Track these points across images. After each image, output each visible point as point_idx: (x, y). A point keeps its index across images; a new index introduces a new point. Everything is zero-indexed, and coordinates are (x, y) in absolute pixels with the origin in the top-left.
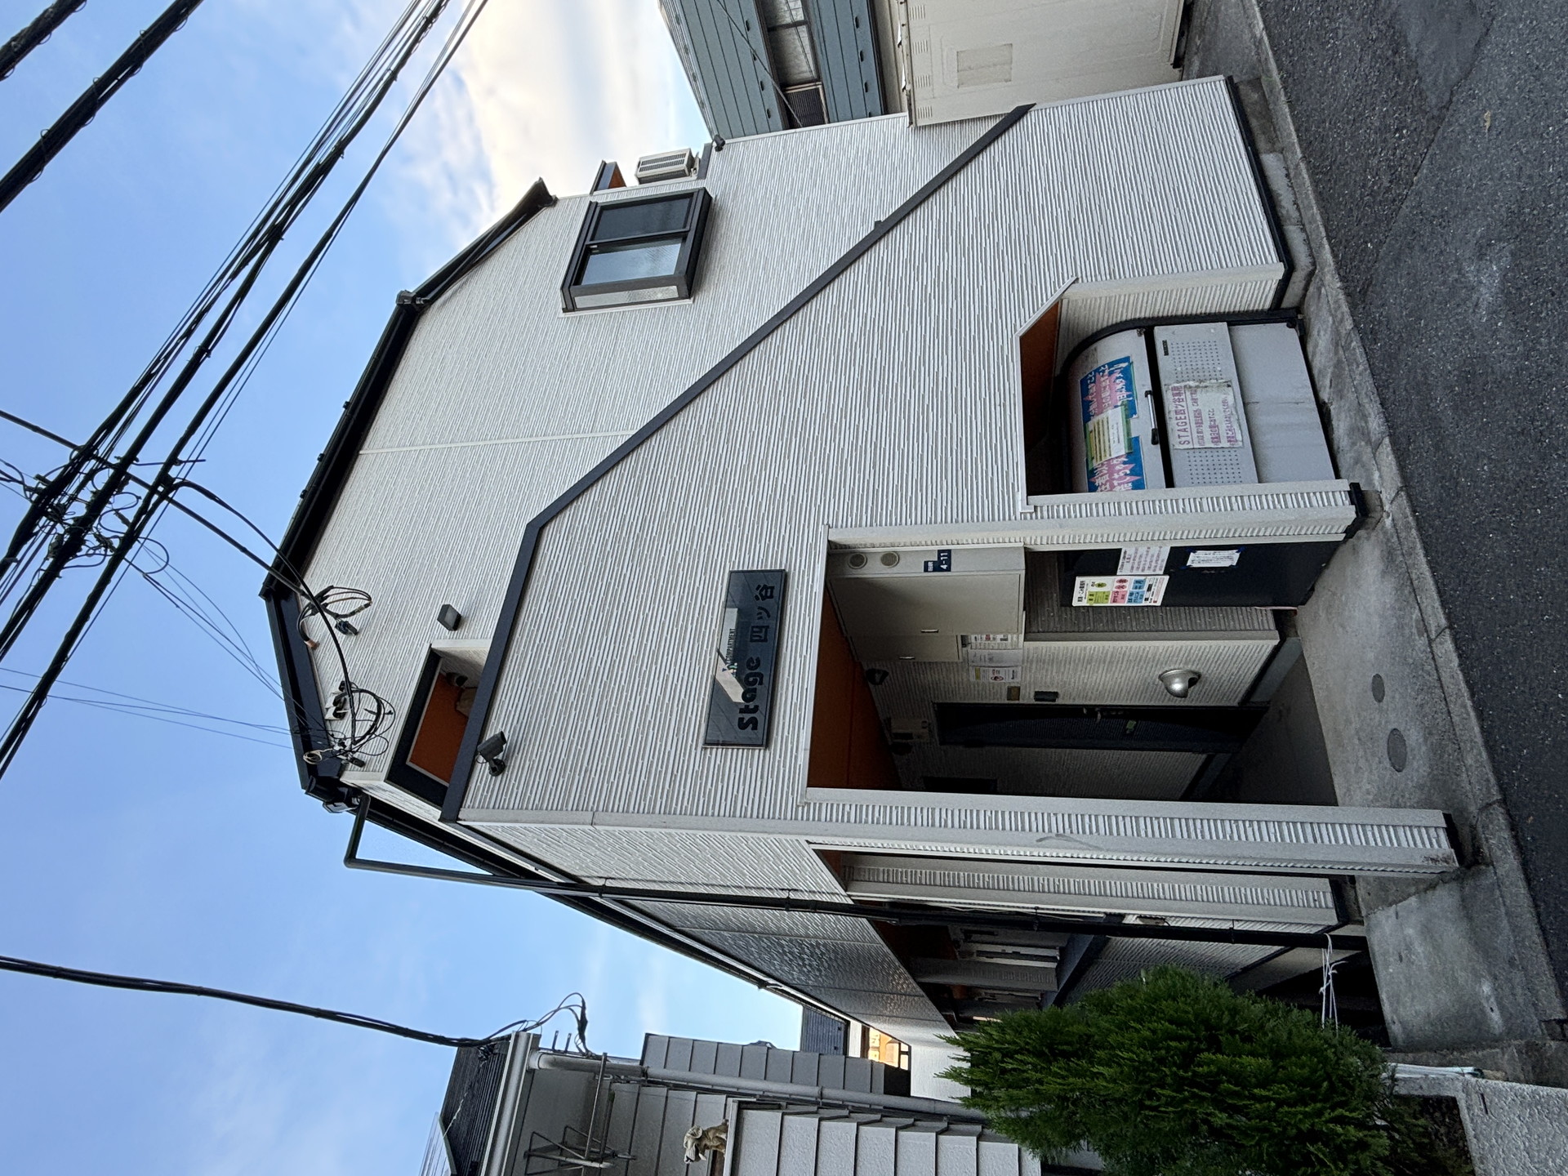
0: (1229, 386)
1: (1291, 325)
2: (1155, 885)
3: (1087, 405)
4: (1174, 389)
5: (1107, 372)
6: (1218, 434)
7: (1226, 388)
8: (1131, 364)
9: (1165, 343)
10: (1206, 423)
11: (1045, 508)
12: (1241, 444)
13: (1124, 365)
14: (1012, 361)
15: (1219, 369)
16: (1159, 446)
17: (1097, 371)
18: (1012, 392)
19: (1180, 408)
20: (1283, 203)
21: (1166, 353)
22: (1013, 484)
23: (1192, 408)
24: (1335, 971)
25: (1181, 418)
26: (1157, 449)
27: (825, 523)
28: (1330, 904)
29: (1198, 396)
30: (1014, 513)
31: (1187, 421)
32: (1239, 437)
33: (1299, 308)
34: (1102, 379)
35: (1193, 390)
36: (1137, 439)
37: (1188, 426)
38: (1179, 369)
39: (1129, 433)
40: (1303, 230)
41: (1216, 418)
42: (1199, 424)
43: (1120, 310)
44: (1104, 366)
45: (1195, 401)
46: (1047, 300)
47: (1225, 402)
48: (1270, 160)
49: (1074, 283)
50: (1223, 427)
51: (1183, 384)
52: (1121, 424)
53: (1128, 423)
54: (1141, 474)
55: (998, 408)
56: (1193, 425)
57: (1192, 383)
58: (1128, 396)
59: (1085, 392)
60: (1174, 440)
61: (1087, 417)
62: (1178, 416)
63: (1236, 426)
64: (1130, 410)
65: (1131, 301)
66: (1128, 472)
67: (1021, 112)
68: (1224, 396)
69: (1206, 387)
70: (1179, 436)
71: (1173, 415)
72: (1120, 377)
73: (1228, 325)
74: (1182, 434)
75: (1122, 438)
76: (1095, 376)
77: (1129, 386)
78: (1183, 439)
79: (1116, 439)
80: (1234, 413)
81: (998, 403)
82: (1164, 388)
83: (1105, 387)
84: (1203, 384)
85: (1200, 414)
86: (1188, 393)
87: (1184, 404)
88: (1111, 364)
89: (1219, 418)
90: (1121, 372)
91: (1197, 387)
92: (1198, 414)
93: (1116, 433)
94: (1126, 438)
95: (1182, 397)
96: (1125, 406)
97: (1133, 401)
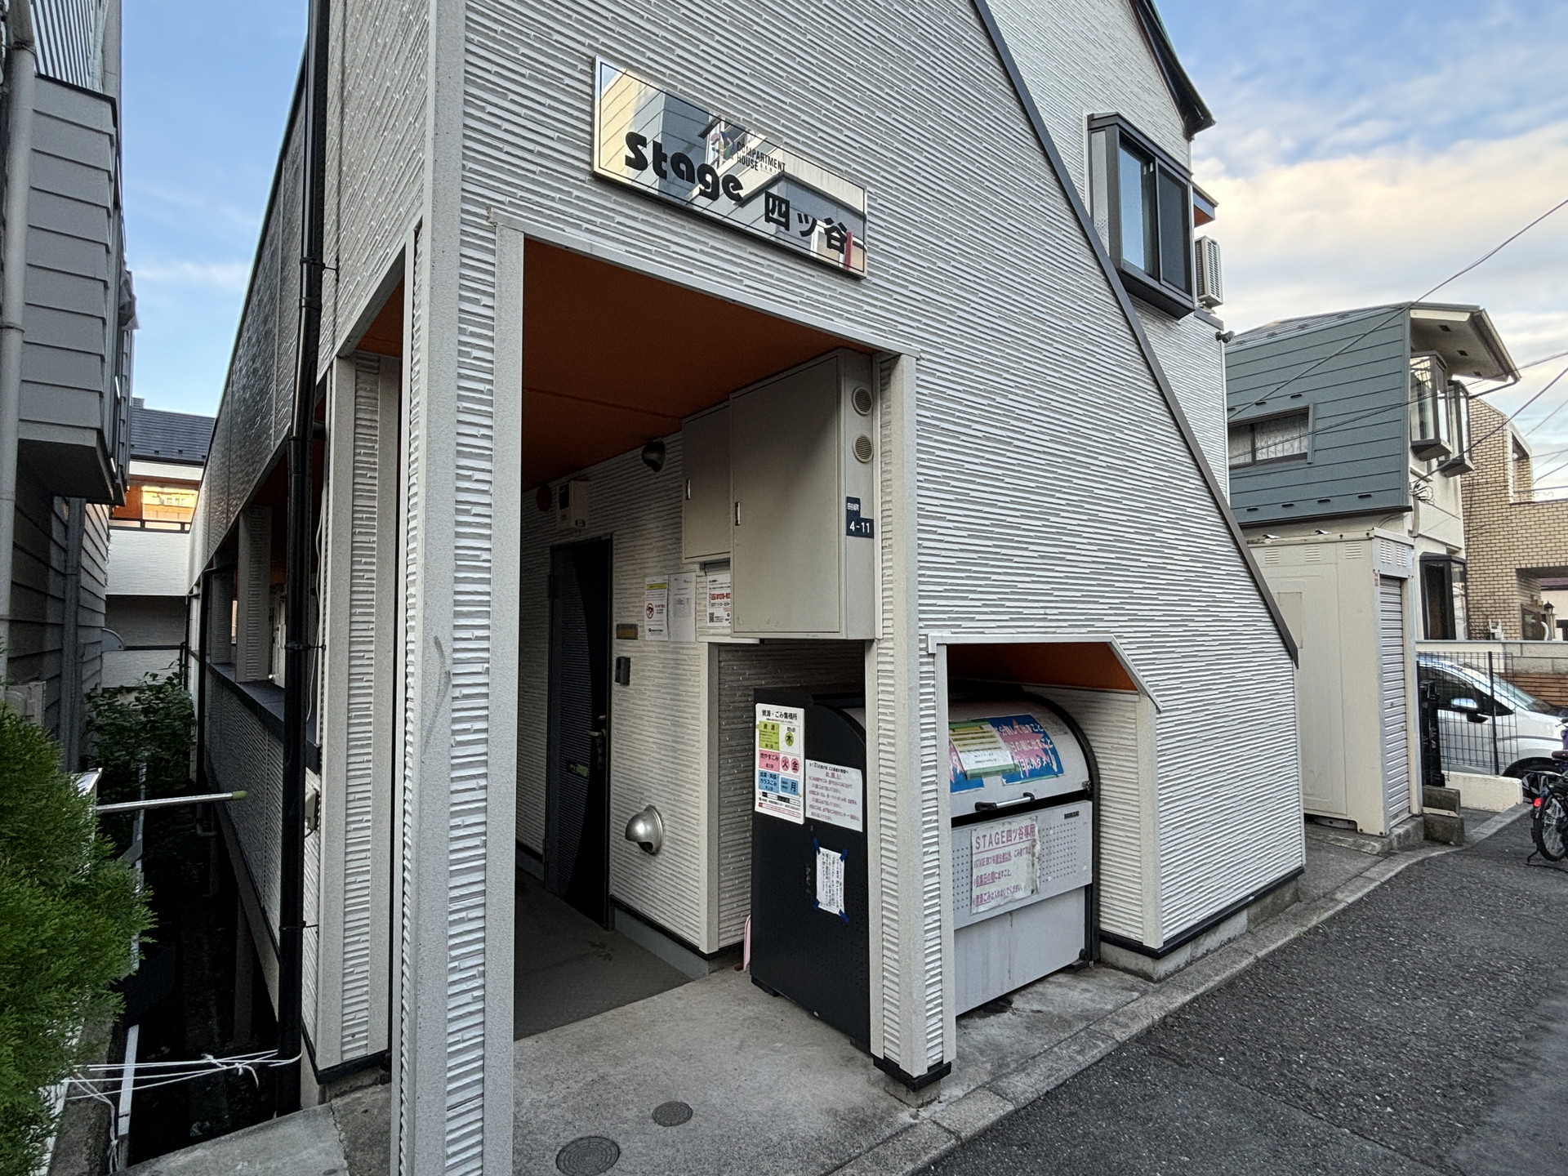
0: (1033, 892)
1: (1083, 955)
3: (1008, 722)
4: (1033, 827)
5: (1046, 746)
6: (986, 884)
7: (1031, 888)
8: (1057, 774)
9: (1077, 814)
10: (997, 868)
11: (931, 668)
12: (974, 911)
13: (1055, 767)
14: (1089, 632)
15: (1050, 878)
16: (974, 811)
17: (1046, 736)
18: (1058, 630)
19: (1013, 835)
20: (1209, 939)
21: (1067, 816)
22: (959, 626)
23: (1012, 850)
24: (241, 1071)
25: (1003, 837)
26: (972, 810)
27: (923, 355)
28: (348, 1057)
29: (1025, 856)
30: (927, 626)
31: (1000, 845)
32: (982, 908)
33: (1101, 962)
34: (1038, 741)
35: (1030, 850)
36: (982, 785)
37: (995, 846)
38: (1051, 832)
39: (987, 774)
40: (1188, 964)
41: (1003, 879)
42: (997, 859)
43: (1114, 762)
44: (1051, 743)
45: (1020, 853)
46: (1144, 676)
47: (1017, 888)
48: (1241, 921)
49: (1157, 708)
50: (992, 889)
51: (1037, 837)
52: (995, 764)
53: (996, 773)
55: (1042, 611)
56: (995, 853)
57: (1038, 847)
58: (1024, 772)
59: (1022, 721)
60: (978, 829)
61: (997, 723)
62: (1005, 833)
63: (993, 903)
64: (1011, 775)
65: (1125, 775)
67: (1291, 651)
68: (1022, 886)
69: (1033, 865)
70: (984, 836)
71: (1007, 827)
72: (1042, 762)
73: (1086, 887)
74: (987, 838)
75: (981, 766)
76: (1039, 732)
77: (1035, 774)
78: (981, 841)
79: (979, 759)
80: (1006, 900)
81: (1048, 611)
82: (1034, 814)
83: (1030, 744)
84: (1036, 862)
85: (1007, 860)
86: (1024, 845)
87: (1017, 840)
88: (1054, 751)
89: (1002, 884)
90: (1048, 763)
91: (1033, 855)
92: (1005, 858)
93: (985, 758)
94: (982, 771)
95: (1024, 838)
96: (1015, 769)
97: (1020, 779)
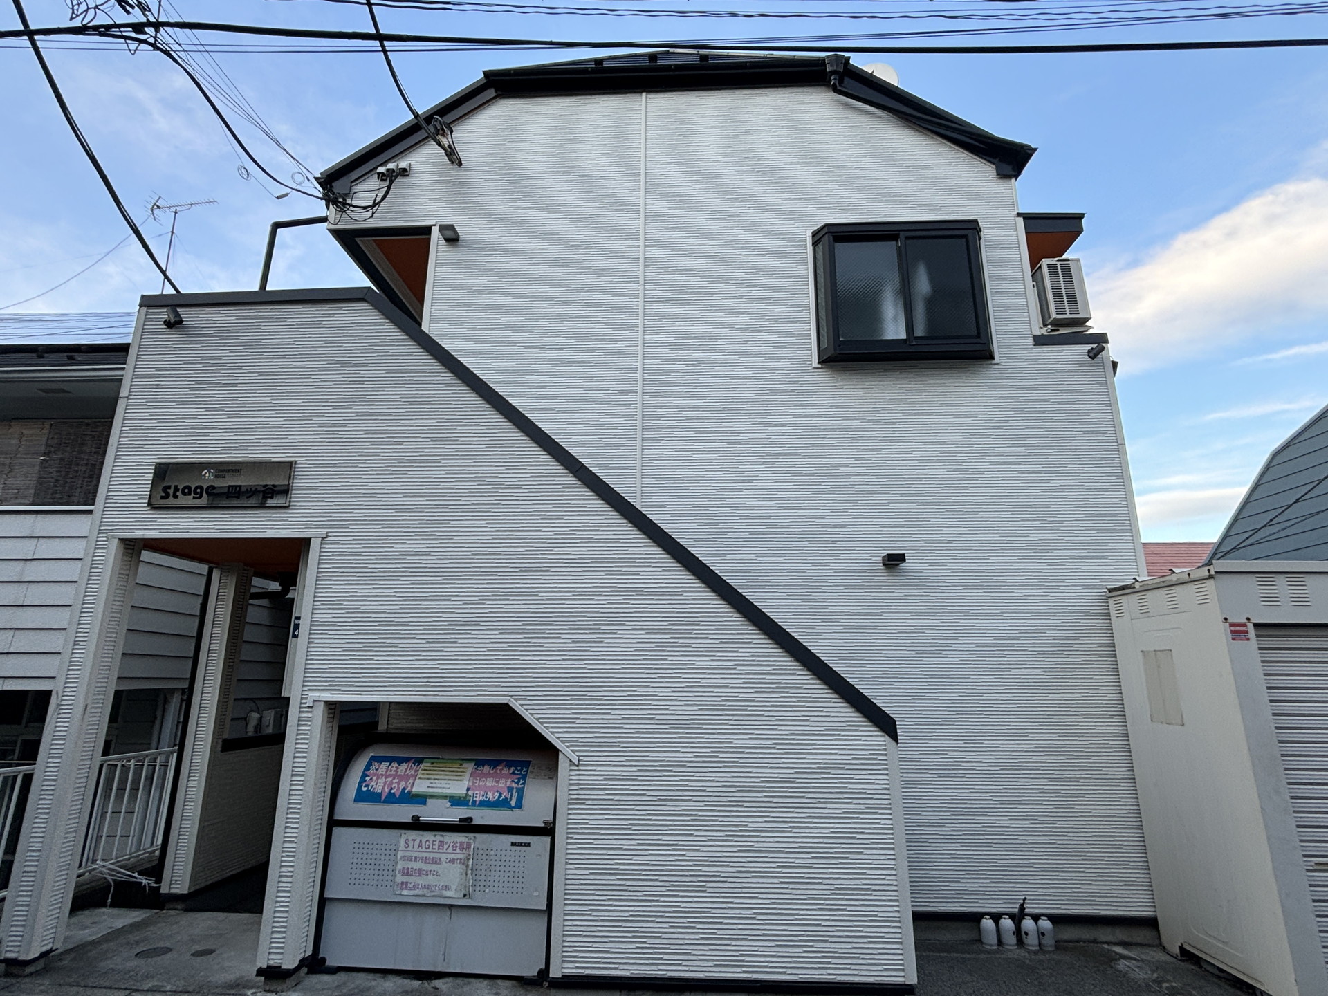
0: (465, 896)
1: (541, 973)
2: (197, 775)
3: (494, 764)
4: (469, 845)
6: (411, 875)
7: (463, 892)
8: (511, 808)
9: (528, 845)
10: (425, 867)
11: (310, 715)
12: (398, 892)
13: (513, 803)
14: (479, 695)
15: (487, 891)
16: (410, 821)
17: (524, 777)
18: (440, 693)
19: (446, 847)
21: (513, 844)
23: (444, 857)
24: (143, 884)
25: (433, 845)
26: (407, 820)
27: (330, 534)
28: (173, 891)
29: (458, 865)
31: (430, 850)
32: (405, 892)
33: (550, 984)
34: (509, 780)
35: (464, 862)
36: (425, 803)
37: (424, 849)
38: (492, 853)
39: (432, 796)
41: (430, 877)
42: (425, 860)
44: (523, 784)
45: (452, 861)
46: (554, 732)
47: (446, 888)
49: (571, 761)
50: (420, 881)
51: (473, 853)
52: (445, 791)
53: (445, 797)
54: (386, 801)
56: (425, 855)
57: (472, 862)
58: (474, 802)
59: (509, 764)
60: (412, 835)
62: (437, 843)
63: (416, 892)
64: (457, 801)
66: (393, 791)
68: (454, 887)
69: (467, 874)
70: (414, 840)
71: (440, 839)
72: (500, 796)
73: (541, 911)
74: (417, 843)
75: (431, 790)
76: (520, 774)
77: (486, 804)
78: (411, 844)
79: (432, 785)
80: (433, 894)
82: (472, 835)
83: (498, 782)
84: (469, 872)
85: (436, 863)
86: (462, 856)
87: (450, 850)
88: (521, 792)
89: (430, 879)
90: (506, 798)
91: (467, 866)
92: (438, 862)
93: (439, 785)
94: (429, 794)
95: (458, 851)
96: (465, 797)
97: (468, 805)
